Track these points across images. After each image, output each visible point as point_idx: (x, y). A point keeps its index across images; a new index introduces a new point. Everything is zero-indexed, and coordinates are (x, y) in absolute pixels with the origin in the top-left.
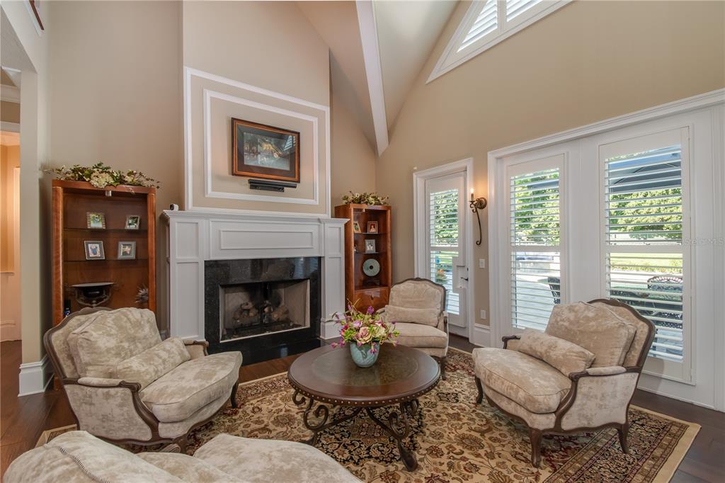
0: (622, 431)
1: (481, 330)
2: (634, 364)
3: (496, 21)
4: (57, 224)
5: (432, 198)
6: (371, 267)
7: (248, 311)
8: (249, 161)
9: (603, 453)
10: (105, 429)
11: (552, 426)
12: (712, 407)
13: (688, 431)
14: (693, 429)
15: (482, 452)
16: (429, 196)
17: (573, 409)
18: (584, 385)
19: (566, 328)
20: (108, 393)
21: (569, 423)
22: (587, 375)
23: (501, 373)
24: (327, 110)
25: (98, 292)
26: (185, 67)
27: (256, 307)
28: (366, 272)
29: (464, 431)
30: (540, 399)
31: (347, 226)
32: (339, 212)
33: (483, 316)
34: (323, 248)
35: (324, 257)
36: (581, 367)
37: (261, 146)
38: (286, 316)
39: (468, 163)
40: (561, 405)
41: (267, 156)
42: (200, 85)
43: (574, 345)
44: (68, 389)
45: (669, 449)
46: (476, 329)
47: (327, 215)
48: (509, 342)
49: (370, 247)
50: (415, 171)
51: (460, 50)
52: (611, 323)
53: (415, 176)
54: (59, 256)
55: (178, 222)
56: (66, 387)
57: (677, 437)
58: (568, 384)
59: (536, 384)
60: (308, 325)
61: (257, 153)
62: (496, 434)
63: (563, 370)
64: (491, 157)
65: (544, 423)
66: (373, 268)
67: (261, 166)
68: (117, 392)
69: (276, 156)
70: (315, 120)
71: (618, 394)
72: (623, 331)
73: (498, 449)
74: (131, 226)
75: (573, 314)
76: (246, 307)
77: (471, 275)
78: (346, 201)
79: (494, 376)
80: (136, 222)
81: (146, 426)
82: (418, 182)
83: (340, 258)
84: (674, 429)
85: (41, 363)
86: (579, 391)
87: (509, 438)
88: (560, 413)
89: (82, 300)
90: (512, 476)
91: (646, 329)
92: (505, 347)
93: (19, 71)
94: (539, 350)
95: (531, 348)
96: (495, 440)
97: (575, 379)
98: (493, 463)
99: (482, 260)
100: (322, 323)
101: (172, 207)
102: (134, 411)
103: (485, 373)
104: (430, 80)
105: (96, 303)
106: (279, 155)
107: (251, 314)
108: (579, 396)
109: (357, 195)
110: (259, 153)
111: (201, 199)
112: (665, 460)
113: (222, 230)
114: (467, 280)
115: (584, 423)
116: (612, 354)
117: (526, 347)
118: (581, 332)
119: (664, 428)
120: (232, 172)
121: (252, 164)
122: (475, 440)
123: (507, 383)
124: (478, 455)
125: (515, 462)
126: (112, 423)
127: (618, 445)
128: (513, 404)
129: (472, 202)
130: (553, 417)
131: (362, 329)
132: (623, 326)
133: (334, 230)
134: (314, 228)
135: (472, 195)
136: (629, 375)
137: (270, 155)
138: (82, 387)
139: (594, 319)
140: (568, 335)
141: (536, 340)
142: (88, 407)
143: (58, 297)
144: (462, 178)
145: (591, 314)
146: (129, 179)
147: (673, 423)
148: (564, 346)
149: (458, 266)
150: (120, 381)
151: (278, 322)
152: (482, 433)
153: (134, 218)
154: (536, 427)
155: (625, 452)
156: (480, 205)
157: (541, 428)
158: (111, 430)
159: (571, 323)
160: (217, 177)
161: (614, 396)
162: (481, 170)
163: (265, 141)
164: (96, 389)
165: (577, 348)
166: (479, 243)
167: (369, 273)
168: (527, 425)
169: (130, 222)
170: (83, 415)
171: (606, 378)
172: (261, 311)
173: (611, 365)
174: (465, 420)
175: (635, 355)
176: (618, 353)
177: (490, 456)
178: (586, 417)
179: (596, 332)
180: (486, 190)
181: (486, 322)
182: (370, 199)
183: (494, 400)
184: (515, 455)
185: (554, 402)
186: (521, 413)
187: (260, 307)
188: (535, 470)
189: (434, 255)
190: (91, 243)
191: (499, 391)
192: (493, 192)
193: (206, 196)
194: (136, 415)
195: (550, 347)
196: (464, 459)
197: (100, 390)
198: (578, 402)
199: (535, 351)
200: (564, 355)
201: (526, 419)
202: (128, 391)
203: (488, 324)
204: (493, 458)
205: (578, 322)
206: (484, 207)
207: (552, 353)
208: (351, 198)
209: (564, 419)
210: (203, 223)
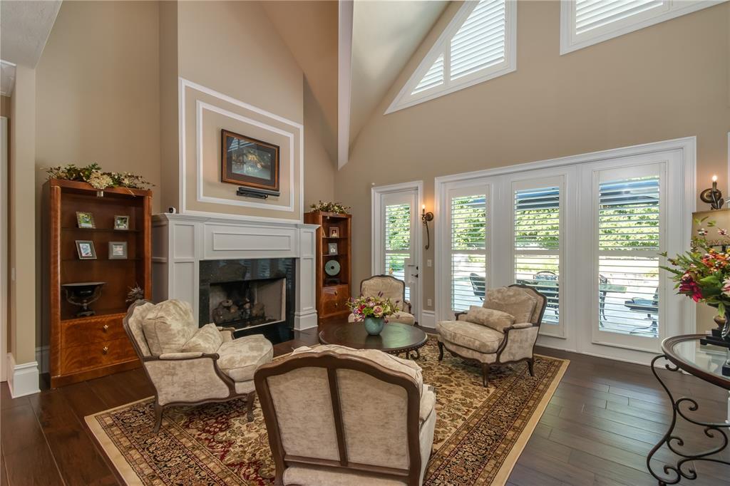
0: (530, 362)
1: (427, 315)
2: (536, 322)
3: (442, 78)
4: (56, 223)
5: (387, 210)
6: (333, 268)
7: (228, 308)
8: (236, 170)
9: (521, 377)
10: (186, 394)
11: (495, 361)
12: (575, 351)
13: (564, 364)
14: (566, 363)
15: (453, 384)
16: (385, 208)
17: (506, 349)
18: (512, 334)
19: (496, 303)
20: (193, 363)
21: (504, 358)
22: (513, 328)
23: (462, 333)
24: (301, 127)
25: (90, 292)
26: (179, 78)
27: (235, 303)
28: (327, 271)
29: (437, 375)
30: (489, 344)
31: (318, 231)
32: (310, 218)
33: (430, 304)
34: (299, 250)
35: (299, 258)
36: (509, 325)
37: (247, 156)
38: (262, 312)
39: (419, 184)
40: (499, 347)
41: (251, 166)
42: (194, 96)
43: (503, 313)
44: (149, 366)
45: (555, 373)
46: (424, 314)
47: (301, 221)
48: (459, 317)
49: (333, 250)
50: (373, 186)
51: (413, 93)
52: (523, 298)
53: (372, 190)
54: (57, 256)
55: (176, 225)
56: (146, 363)
57: (558, 367)
58: (502, 336)
59: (485, 337)
60: (284, 319)
61: (243, 163)
62: (458, 375)
63: (498, 328)
64: (437, 181)
65: (490, 359)
66: (334, 268)
67: (247, 174)
68: (200, 362)
69: (259, 166)
70: (291, 136)
71: (529, 340)
72: (530, 302)
73: (462, 381)
74: (120, 227)
75: (500, 294)
76: (226, 304)
77: (420, 272)
78: (314, 209)
79: (458, 335)
80: (125, 222)
81: (225, 386)
82: (376, 196)
83: (312, 259)
84: (556, 363)
85: (36, 364)
86: (509, 338)
87: (466, 376)
88: (499, 352)
89: (72, 300)
90: (474, 393)
91: (542, 300)
92: (457, 319)
93: (14, 65)
94: (482, 318)
95: (476, 318)
96: (458, 378)
97: (506, 332)
98: (461, 388)
99: (430, 261)
100: (296, 317)
101: (171, 210)
102: (216, 375)
103: (451, 335)
104: (386, 113)
105: (86, 303)
106: (262, 166)
107: (232, 311)
108: (509, 341)
109: (325, 204)
110: (245, 163)
111: (194, 204)
112: (554, 378)
113: (214, 232)
114: (417, 276)
115: (511, 358)
116: (525, 316)
117: (472, 318)
118: (507, 305)
119: (551, 363)
120: (222, 178)
121: (238, 172)
122: (446, 379)
123: (467, 338)
124: (451, 386)
125: (473, 386)
126: (193, 388)
127: (528, 373)
128: (471, 351)
129: (424, 215)
130: (495, 355)
131: (375, 307)
132: (530, 299)
133: (308, 234)
134: (291, 233)
135: (424, 210)
136: (534, 328)
137: (254, 166)
138: (165, 362)
139: (513, 296)
140: (498, 307)
141: (478, 313)
142: (170, 377)
143: (56, 295)
144: (413, 196)
145: (511, 293)
146: (126, 182)
147: (555, 361)
148: (497, 314)
149: (409, 266)
150: (201, 353)
151: (257, 317)
152: (450, 375)
153: (122, 219)
154: (486, 362)
155: (532, 375)
156: (428, 217)
157: (489, 362)
158: (192, 394)
159: (499, 300)
160: (208, 183)
161: (527, 341)
162: (429, 191)
163: (250, 152)
164: (180, 361)
165: (506, 314)
166: (427, 248)
167: (330, 272)
168: (480, 362)
169: (119, 222)
170: (163, 385)
171: (522, 330)
172: (241, 307)
173: (524, 322)
174: (436, 369)
175: (537, 316)
176: (528, 315)
177: (459, 385)
178: (512, 354)
179: (515, 304)
180: (433, 206)
181: (432, 308)
182: (336, 208)
183: (457, 352)
184: (473, 383)
185: (496, 345)
186: (476, 356)
187: (240, 303)
188: (486, 389)
189: (388, 256)
190: (82, 243)
191: (462, 344)
192: (438, 208)
193: (199, 200)
194: (218, 378)
195: (489, 315)
196: (444, 388)
197: (185, 361)
198: (508, 345)
199: (479, 319)
200: (498, 319)
201: (479, 359)
202: (210, 360)
203: (434, 310)
204: (460, 386)
205: (504, 299)
206: (432, 219)
207: (490, 319)
208: (318, 206)
209: (501, 356)
210: (198, 225)
